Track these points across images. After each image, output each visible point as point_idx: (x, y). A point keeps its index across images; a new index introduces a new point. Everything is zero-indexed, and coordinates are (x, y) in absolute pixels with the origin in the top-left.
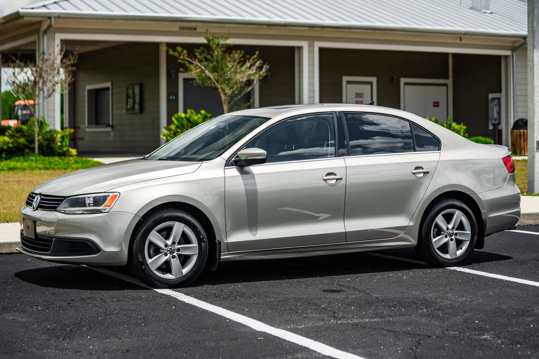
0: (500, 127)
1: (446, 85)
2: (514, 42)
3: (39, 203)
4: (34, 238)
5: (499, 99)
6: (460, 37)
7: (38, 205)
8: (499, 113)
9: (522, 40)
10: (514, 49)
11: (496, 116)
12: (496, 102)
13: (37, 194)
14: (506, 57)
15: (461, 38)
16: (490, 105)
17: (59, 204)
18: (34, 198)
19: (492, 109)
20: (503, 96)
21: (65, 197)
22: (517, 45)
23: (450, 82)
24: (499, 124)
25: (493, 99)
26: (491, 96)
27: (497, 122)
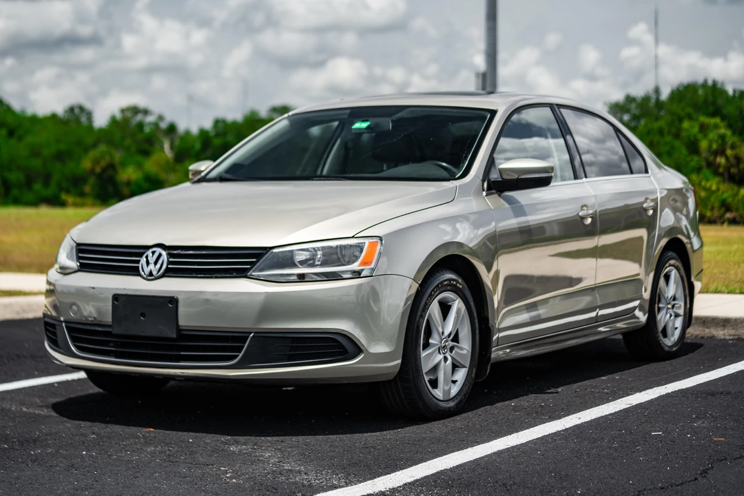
3: (168, 264)
4: (174, 336)
7: (167, 268)
13: (148, 248)
17: (252, 264)
18: (141, 255)
21: (267, 249)
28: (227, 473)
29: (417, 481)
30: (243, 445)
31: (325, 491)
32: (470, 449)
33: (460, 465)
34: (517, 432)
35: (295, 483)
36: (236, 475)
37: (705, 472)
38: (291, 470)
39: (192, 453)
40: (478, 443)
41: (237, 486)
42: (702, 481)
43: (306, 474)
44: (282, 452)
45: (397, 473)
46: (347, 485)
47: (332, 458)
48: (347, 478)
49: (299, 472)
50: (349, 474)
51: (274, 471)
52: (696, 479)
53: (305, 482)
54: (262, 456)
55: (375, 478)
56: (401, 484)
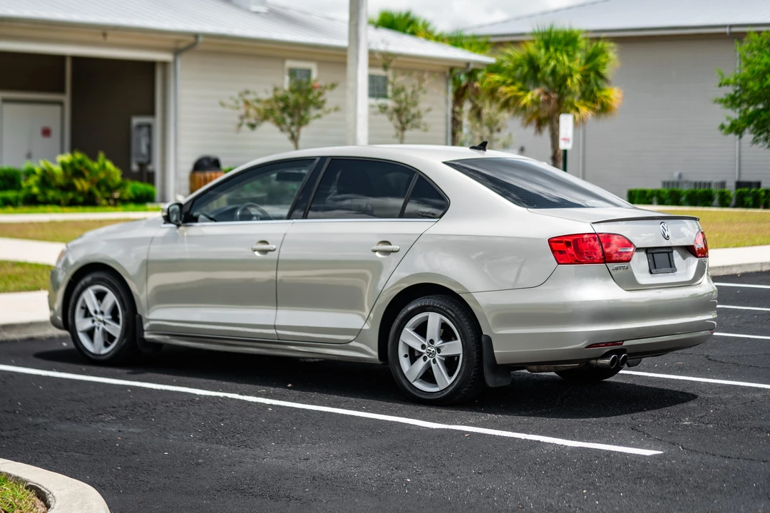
0: (150, 168)
1: (61, 103)
2: (178, 41)
5: (149, 127)
6: (104, 32)
8: (150, 147)
9: (192, 39)
10: (177, 52)
11: (144, 149)
12: (145, 130)
14: (165, 64)
15: (105, 35)
16: (134, 135)
19: (139, 142)
20: (157, 122)
22: (182, 45)
23: (66, 98)
24: (149, 162)
25: (140, 126)
26: (136, 121)
27: (144, 160)
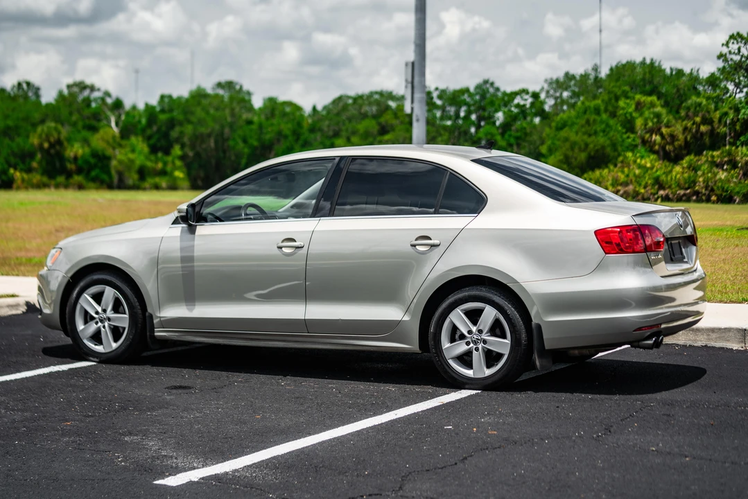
28: (119, 458)
29: (254, 464)
30: (135, 435)
31: (186, 471)
32: (302, 439)
33: (290, 452)
34: (343, 425)
35: (167, 465)
36: (125, 460)
37: (465, 458)
38: (166, 456)
39: (96, 442)
40: (310, 434)
41: (125, 467)
42: (460, 465)
43: (176, 458)
44: (163, 442)
45: (243, 457)
46: (203, 466)
47: (199, 446)
48: (205, 462)
49: (172, 457)
50: (207, 459)
51: (153, 456)
52: (456, 464)
53: (174, 465)
54: (148, 445)
55: (225, 461)
56: (242, 466)
